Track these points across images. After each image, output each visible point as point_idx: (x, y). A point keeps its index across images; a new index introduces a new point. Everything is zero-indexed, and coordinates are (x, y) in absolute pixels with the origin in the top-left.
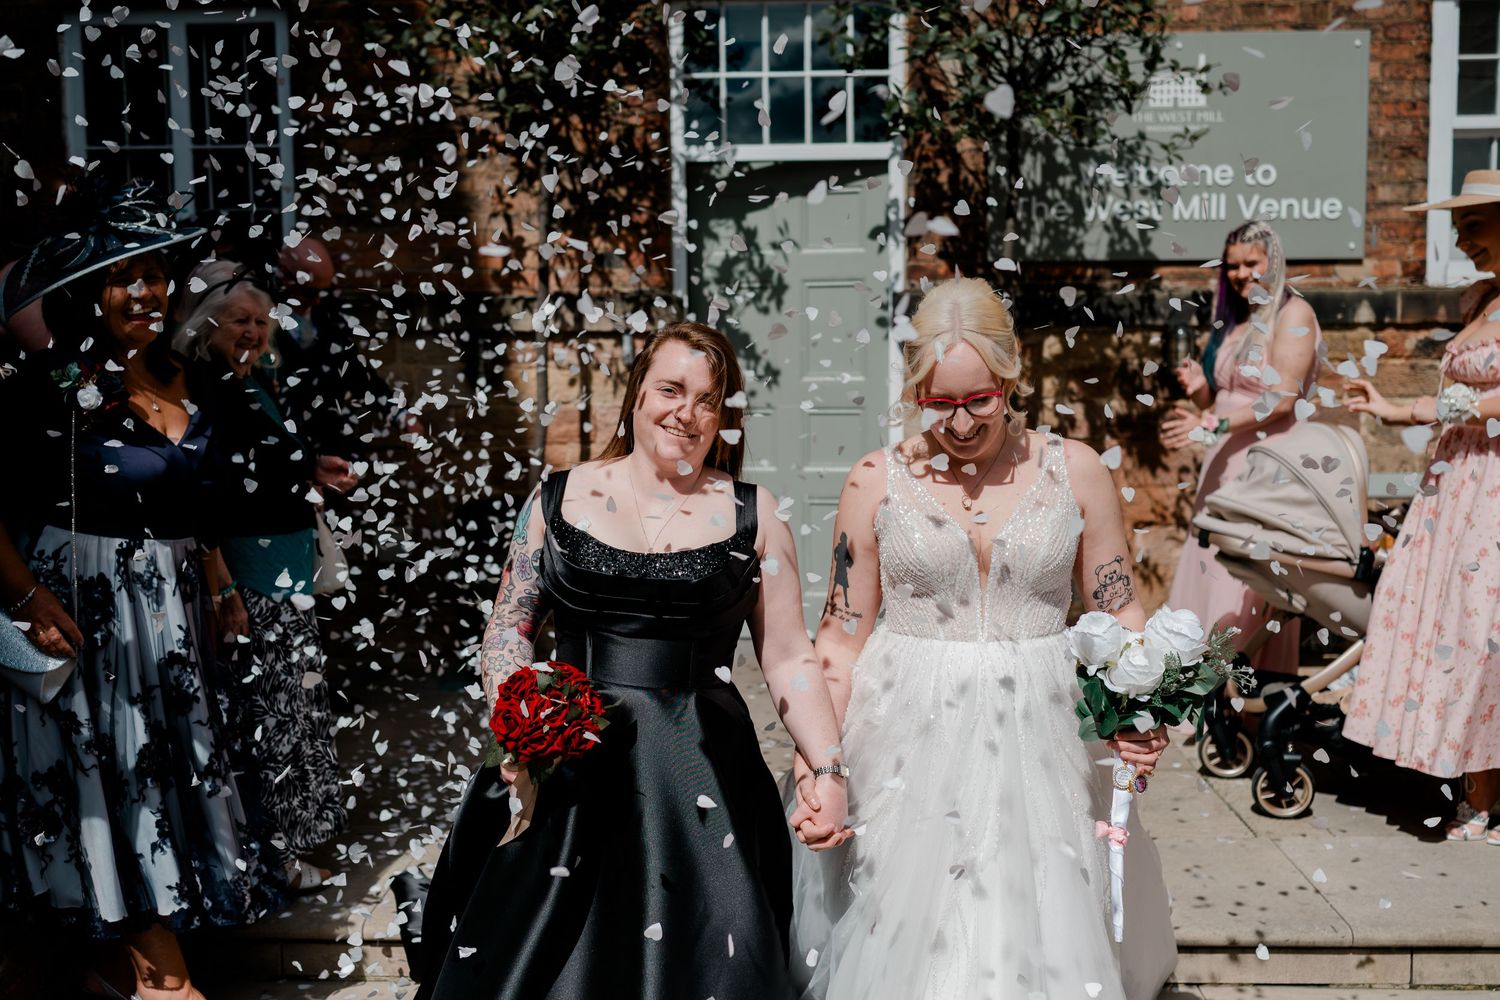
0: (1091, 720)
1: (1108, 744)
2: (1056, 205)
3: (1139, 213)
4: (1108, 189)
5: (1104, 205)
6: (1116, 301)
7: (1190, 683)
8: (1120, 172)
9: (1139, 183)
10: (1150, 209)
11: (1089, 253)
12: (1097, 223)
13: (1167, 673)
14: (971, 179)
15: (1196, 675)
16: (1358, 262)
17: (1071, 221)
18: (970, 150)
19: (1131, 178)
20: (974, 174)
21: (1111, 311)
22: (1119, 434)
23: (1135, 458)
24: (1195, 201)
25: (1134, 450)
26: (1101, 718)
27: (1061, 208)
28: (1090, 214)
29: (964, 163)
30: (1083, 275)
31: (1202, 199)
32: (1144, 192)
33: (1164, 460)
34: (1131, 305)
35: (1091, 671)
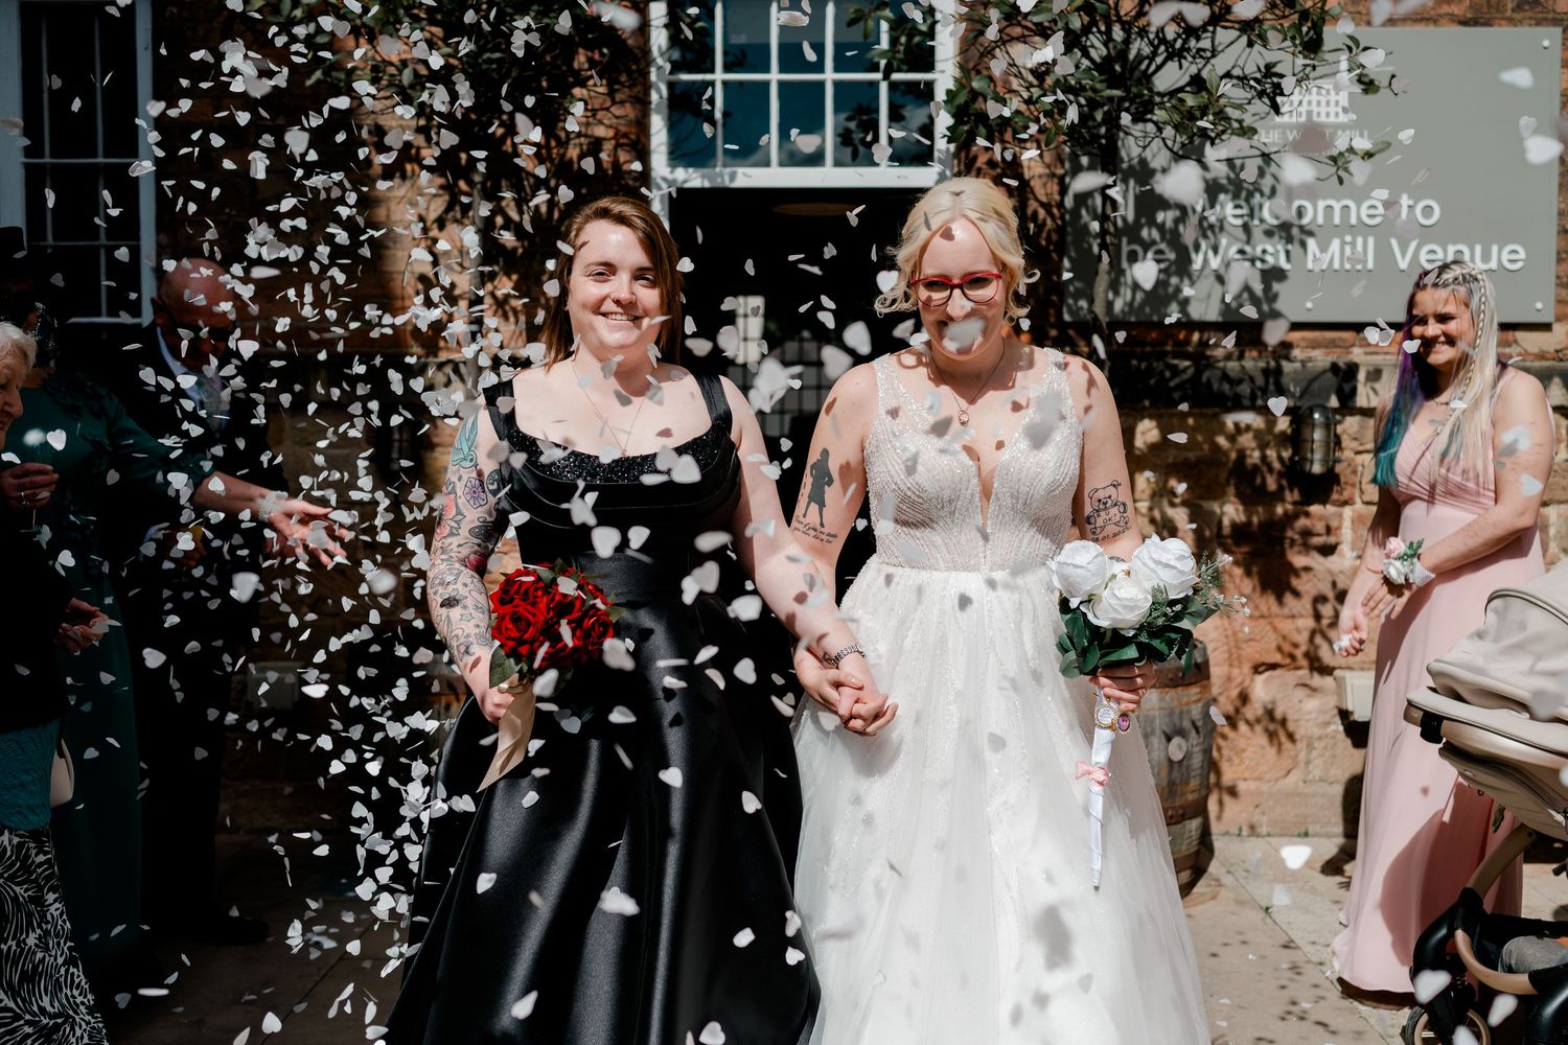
0: (1072, 655)
1: (1091, 680)
2: (1154, 248)
3: (1263, 261)
4: (1222, 228)
5: (1216, 250)
6: (1232, 374)
7: (1178, 617)
8: (1237, 207)
9: (1262, 221)
10: (1276, 255)
11: (1196, 312)
12: (1206, 272)
13: (1155, 605)
14: (1042, 213)
15: (1185, 608)
16: (1546, 327)
17: (1173, 268)
18: (1040, 176)
19: (1251, 215)
20: (1047, 206)
21: (1226, 387)
22: (1234, 549)
23: (1256, 578)
24: (1335, 244)
25: (1255, 569)
26: (1083, 653)
27: (1160, 252)
28: (1197, 262)
29: (1033, 192)
30: (1187, 341)
31: (1343, 243)
32: (1269, 233)
33: (1295, 582)
34: (1252, 379)
35: (1074, 603)
